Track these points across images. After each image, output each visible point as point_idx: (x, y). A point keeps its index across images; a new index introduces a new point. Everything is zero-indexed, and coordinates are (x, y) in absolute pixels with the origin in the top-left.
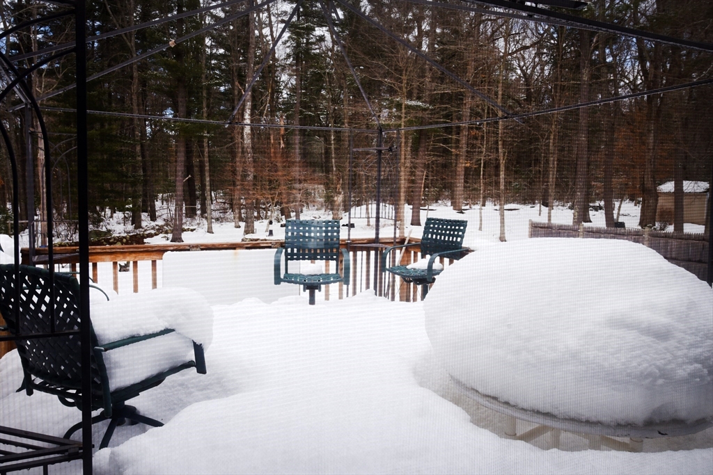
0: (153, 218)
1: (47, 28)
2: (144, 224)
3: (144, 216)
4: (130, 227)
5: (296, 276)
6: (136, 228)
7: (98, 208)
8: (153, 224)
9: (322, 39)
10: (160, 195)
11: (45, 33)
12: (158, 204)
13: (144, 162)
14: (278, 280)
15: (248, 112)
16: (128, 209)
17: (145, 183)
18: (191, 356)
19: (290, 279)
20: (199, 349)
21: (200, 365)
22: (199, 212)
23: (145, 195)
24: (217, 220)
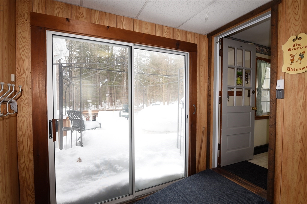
0: (102, 106)
1: (76, 60)
2: (99, 108)
3: (99, 106)
4: (96, 109)
5: (125, 115)
6: (97, 109)
7: (88, 104)
8: (102, 108)
9: (144, 61)
10: (104, 101)
11: (76, 61)
12: (103, 103)
13: (99, 93)
14: (120, 116)
15: (125, 80)
16: (95, 104)
17: (100, 98)
18: (99, 126)
19: (123, 116)
20: (100, 124)
21: (100, 127)
22: (113, 105)
23: (100, 101)
24: (118, 107)
